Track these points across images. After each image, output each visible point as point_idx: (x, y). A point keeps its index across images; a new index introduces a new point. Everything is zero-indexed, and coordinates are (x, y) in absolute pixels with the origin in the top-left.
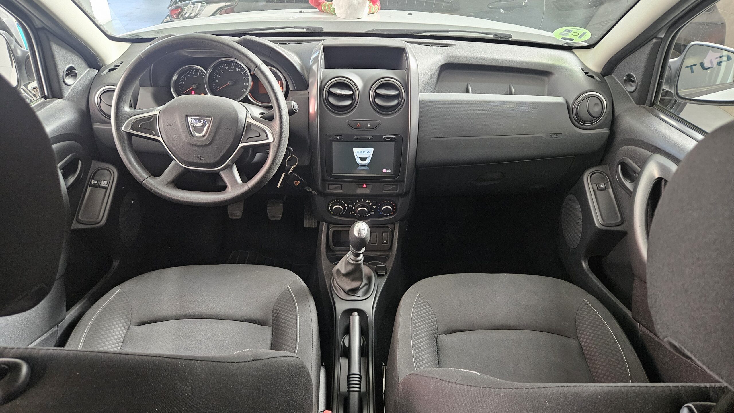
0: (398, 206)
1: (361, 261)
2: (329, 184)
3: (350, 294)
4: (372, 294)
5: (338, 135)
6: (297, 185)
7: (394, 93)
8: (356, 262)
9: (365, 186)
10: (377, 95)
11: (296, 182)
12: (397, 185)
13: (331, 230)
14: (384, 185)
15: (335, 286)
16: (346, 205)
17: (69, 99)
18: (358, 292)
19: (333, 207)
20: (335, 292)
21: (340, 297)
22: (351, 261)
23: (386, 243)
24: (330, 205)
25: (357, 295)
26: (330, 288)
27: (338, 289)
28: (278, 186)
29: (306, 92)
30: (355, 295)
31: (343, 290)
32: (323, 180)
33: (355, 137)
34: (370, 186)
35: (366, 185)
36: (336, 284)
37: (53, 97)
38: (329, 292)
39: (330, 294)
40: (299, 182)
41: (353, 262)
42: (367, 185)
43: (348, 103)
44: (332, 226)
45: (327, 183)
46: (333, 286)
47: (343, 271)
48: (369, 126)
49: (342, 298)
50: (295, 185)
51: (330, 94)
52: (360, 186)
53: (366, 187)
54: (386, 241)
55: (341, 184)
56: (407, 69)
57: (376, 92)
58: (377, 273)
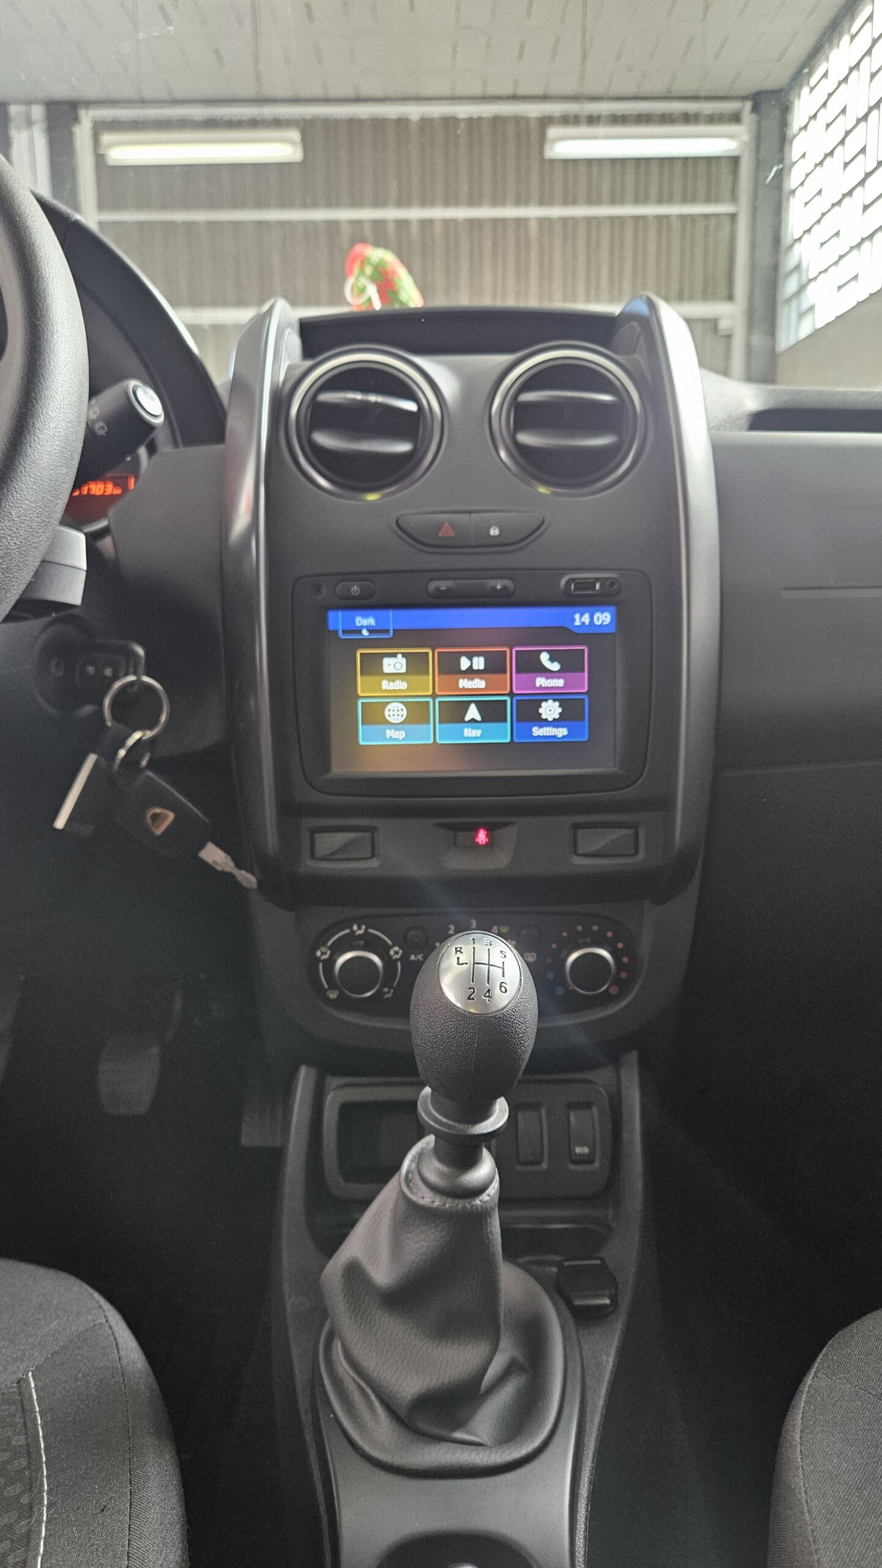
0: (644, 951)
1: (485, 1197)
2: (314, 831)
3: (423, 1426)
4: (560, 1430)
5: (358, 578)
6: (159, 832)
8: (460, 1204)
9: (482, 837)
11: (155, 817)
12: (635, 826)
13: (332, 1102)
14: (577, 826)
15: (337, 1382)
16: (396, 952)
18: (474, 1411)
19: (334, 961)
20: (336, 1418)
21: (367, 1448)
22: (426, 1198)
23: (588, 1160)
24: (323, 953)
25: (471, 1433)
26: (313, 1397)
27: (356, 1397)
28: (60, 823)
30: (459, 1435)
31: (383, 1402)
32: (288, 809)
33: (432, 586)
34: (509, 834)
35: (490, 829)
36: (343, 1367)
38: (306, 1418)
39: (309, 1437)
40: (171, 816)
41: (437, 1202)
42: (499, 832)
43: (399, 446)
44: (333, 1082)
45: (308, 823)
46: (327, 1382)
47: (382, 1274)
48: (494, 532)
49: (375, 1454)
50: (150, 833)
52: (462, 836)
53: (489, 845)
54: (586, 1150)
55: (371, 830)
58: (569, 1303)
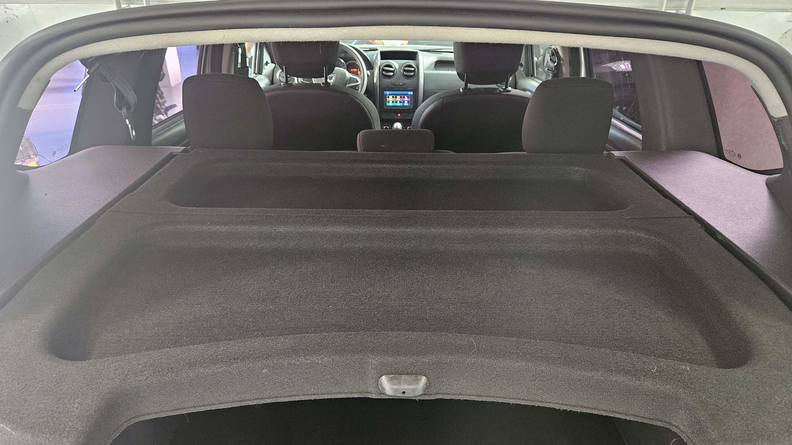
5: (387, 88)
7: (413, 69)
10: (404, 70)
17: (265, 75)
29: (372, 70)
33: (395, 89)
37: (259, 74)
43: (392, 74)
48: (401, 84)
51: (384, 70)
52: (397, 114)
53: (399, 115)
55: (388, 114)
56: (418, 60)
57: (404, 69)
